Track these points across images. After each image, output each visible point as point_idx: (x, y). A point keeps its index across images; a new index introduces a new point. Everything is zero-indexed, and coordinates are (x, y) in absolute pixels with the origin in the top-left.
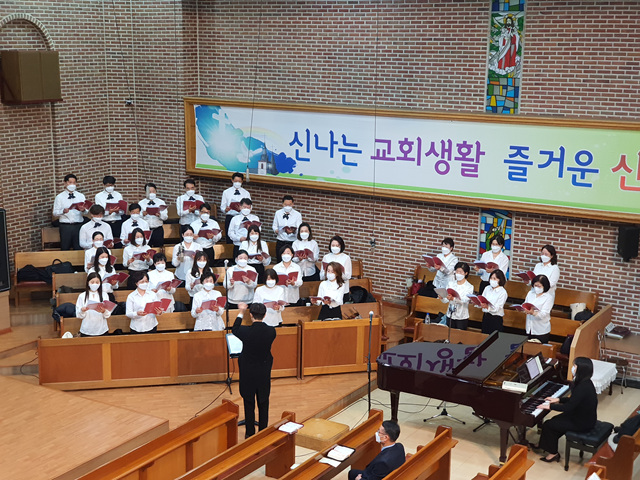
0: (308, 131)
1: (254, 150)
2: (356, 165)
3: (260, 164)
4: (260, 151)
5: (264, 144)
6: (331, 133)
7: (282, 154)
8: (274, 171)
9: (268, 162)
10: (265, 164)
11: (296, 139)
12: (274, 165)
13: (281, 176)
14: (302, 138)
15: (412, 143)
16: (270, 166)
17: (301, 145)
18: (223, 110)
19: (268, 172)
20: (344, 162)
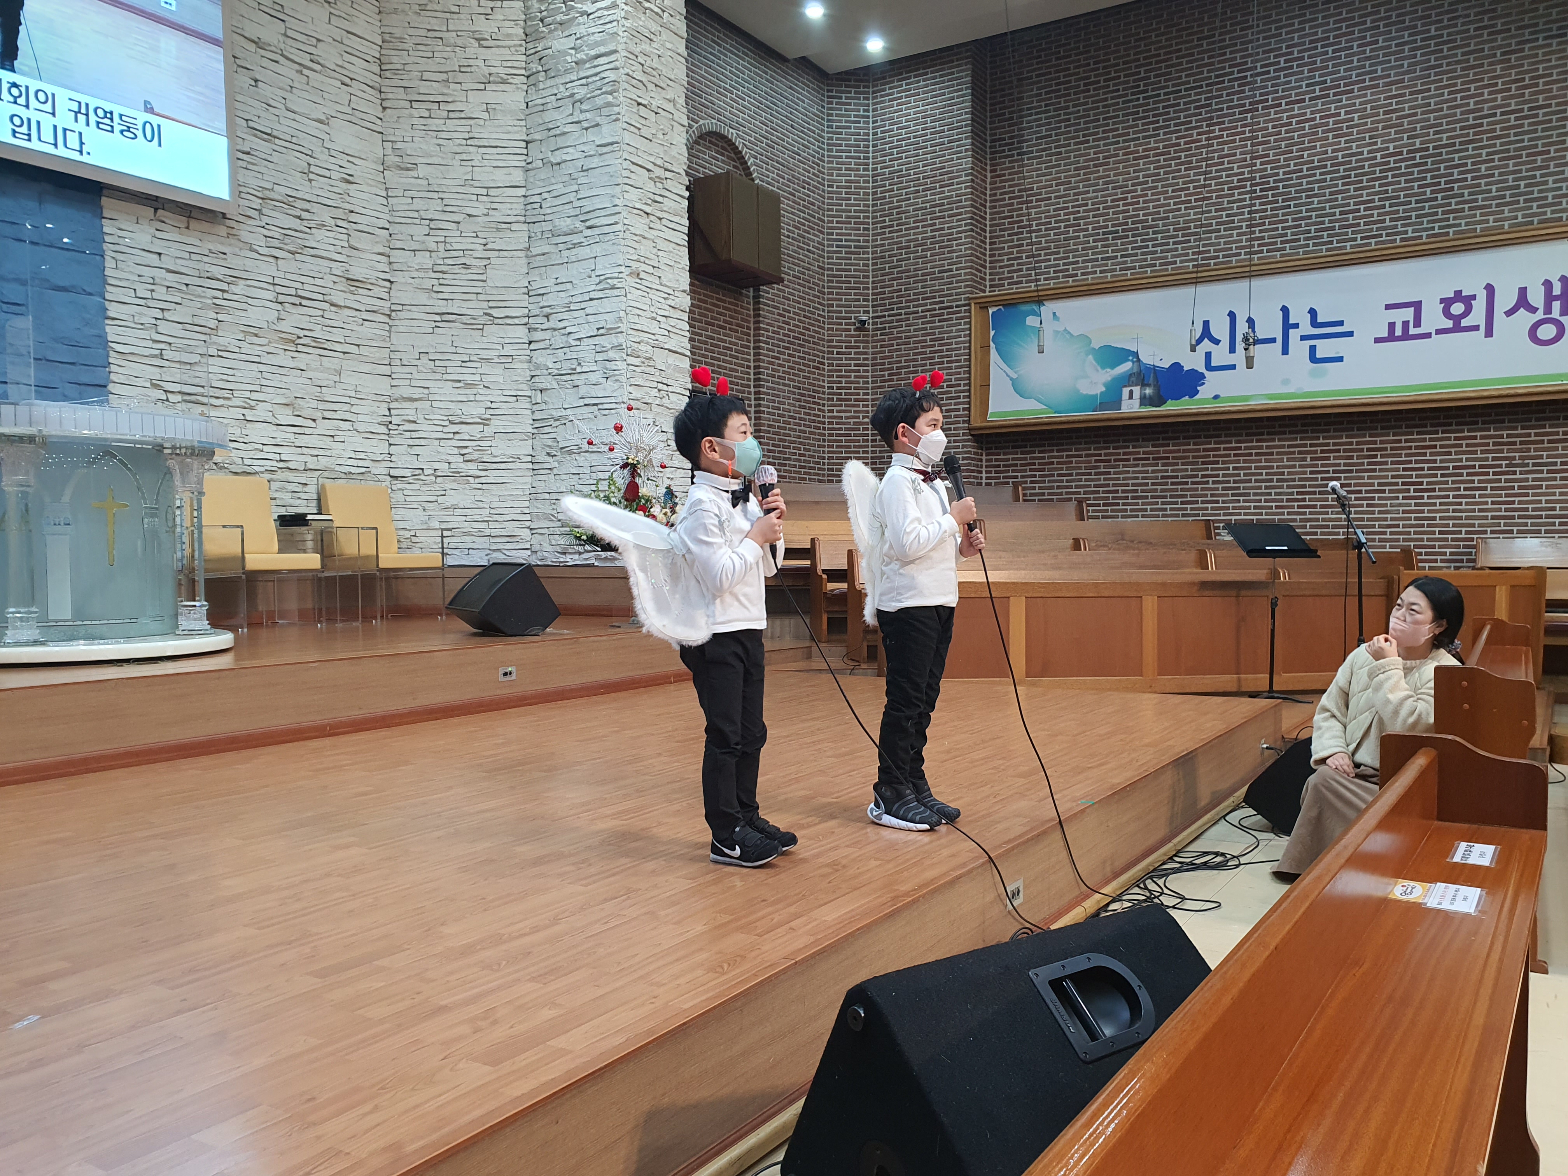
0: (1232, 315)
1: (1113, 367)
2: (1340, 359)
3: (1126, 391)
4: (1126, 367)
5: (1136, 354)
6: (1285, 310)
7: (1177, 366)
8: (1158, 400)
9: (1144, 385)
10: (1137, 390)
11: (1206, 333)
12: (1158, 388)
13: (1171, 407)
14: (1220, 330)
15: (1474, 297)
16: (1148, 391)
17: (1217, 342)
18: (1049, 308)
19: (1142, 404)
20: (1313, 359)
